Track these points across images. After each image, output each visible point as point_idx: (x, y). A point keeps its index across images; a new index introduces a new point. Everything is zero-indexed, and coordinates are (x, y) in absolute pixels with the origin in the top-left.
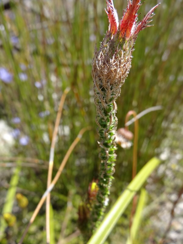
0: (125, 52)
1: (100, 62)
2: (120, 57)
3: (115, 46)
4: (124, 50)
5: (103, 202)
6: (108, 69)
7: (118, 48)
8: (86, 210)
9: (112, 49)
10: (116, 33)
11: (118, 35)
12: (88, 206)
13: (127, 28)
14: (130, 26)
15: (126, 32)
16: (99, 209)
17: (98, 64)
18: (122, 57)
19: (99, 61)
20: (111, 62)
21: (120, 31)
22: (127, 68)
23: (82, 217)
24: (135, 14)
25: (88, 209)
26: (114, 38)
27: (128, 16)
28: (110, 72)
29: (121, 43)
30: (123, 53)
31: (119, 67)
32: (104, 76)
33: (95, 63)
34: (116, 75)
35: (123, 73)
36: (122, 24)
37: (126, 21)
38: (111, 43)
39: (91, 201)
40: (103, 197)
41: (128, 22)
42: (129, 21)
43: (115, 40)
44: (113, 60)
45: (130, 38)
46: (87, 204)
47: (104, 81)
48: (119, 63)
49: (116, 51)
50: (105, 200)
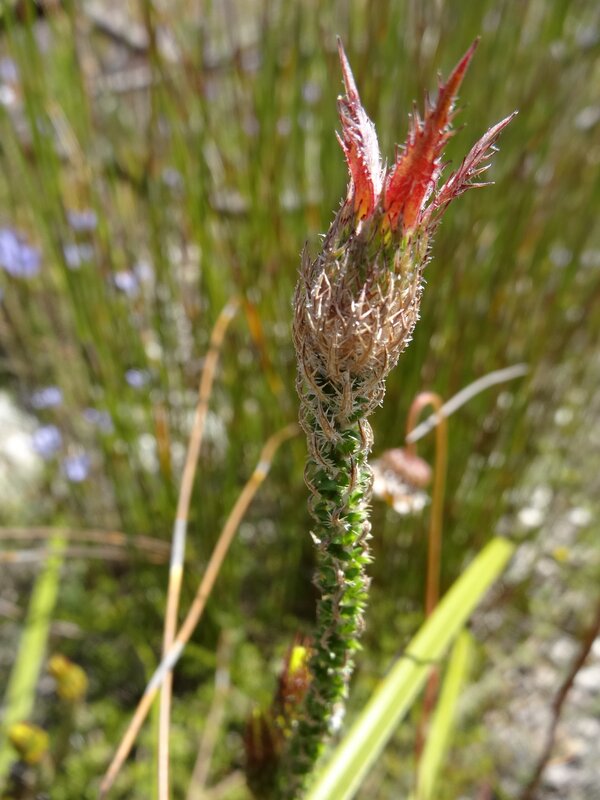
0: (399, 277)
1: (320, 305)
2: (385, 293)
3: (368, 258)
4: (398, 272)
5: (327, 717)
6: (345, 332)
7: (376, 266)
8: (273, 732)
9: (357, 267)
10: (371, 217)
11: (378, 220)
12: (280, 721)
13: (409, 199)
14: (417, 195)
15: (402, 212)
16: (315, 737)
17: (314, 311)
18: (391, 296)
19: (315, 302)
20: (353, 309)
21: (384, 211)
22: (406, 327)
23: (259, 753)
24: (433, 160)
25: (281, 732)
26: (364, 230)
27: (410, 164)
28: (350, 341)
29: (388, 246)
30: (393, 281)
31: (379, 325)
32: (332, 352)
33: (303, 308)
34: (370, 349)
35: (393, 340)
36: (392, 188)
37: (404, 180)
38: (353, 247)
39: (288, 708)
40: (328, 705)
41: (411, 182)
42: (413, 178)
43: (368, 238)
44: (360, 305)
45: (418, 230)
46: (274, 715)
47: (332, 368)
48: (381, 312)
49: (370, 274)
50: (332, 713)
